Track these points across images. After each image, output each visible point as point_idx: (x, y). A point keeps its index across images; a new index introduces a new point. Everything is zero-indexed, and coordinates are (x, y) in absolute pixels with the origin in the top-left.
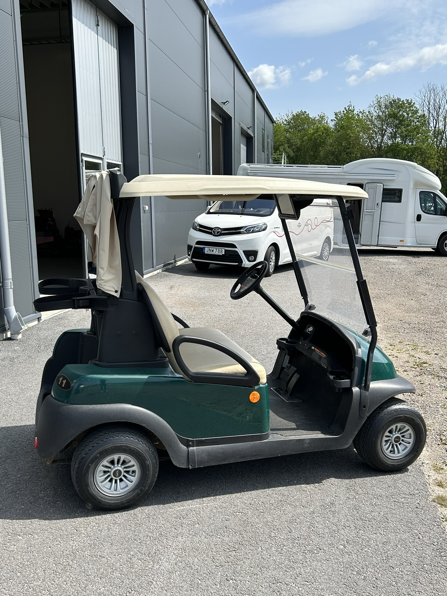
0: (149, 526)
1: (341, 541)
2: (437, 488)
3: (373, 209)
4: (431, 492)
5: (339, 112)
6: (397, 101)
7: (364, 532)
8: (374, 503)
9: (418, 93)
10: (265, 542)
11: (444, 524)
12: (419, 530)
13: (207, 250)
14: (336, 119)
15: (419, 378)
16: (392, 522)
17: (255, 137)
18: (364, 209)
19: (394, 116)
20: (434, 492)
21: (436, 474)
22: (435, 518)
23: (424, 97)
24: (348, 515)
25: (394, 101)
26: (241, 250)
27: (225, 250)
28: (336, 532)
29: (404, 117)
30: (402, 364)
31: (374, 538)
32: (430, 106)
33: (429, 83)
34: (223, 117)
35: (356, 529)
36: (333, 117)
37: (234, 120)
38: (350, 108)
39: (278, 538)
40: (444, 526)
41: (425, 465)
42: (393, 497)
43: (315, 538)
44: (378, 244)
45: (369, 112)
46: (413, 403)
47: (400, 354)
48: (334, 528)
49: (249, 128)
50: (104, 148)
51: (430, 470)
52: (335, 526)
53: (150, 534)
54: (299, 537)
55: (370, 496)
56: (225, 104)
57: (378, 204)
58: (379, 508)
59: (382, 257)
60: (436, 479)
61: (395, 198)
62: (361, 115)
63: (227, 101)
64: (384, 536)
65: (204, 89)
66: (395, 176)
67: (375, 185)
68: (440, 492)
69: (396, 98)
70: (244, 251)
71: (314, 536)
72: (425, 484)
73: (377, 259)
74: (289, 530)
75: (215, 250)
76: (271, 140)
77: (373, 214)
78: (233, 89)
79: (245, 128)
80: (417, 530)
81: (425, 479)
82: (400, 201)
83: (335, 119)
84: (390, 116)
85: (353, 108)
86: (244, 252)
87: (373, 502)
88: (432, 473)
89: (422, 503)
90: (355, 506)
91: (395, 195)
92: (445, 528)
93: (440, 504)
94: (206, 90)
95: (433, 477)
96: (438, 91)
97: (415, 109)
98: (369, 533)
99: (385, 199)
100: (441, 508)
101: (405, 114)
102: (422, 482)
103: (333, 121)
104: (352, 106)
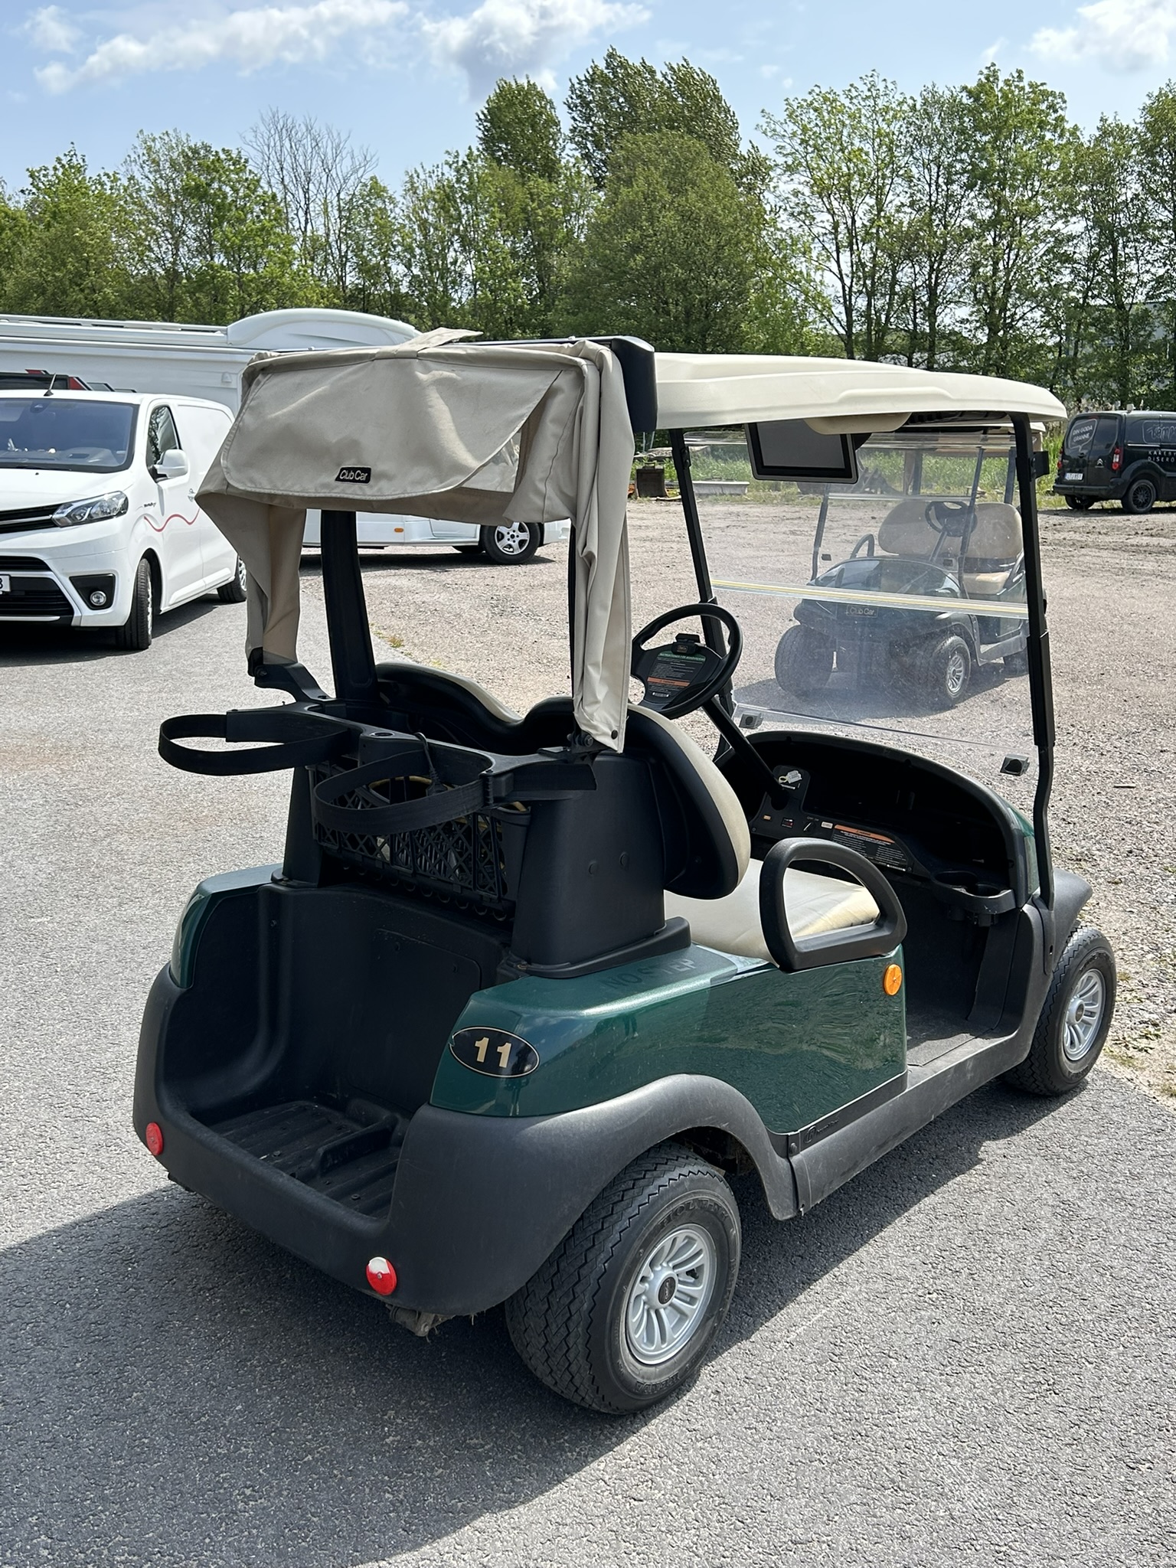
5: (41, 169)
6: (202, 152)
9: (250, 136)
14: (34, 190)
19: (198, 192)
23: (266, 148)
25: (195, 151)
26: (65, 574)
27: (11, 579)
29: (225, 197)
32: (285, 172)
33: (274, 110)
36: (27, 183)
38: (74, 161)
45: (130, 178)
62: (108, 184)
69: (199, 144)
70: (71, 579)
83: (30, 187)
84: (190, 192)
85: (81, 161)
86: (73, 580)
96: (300, 134)
97: (250, 177)
101: (228, 189)
103: (27, 192)
104: (79, 157)
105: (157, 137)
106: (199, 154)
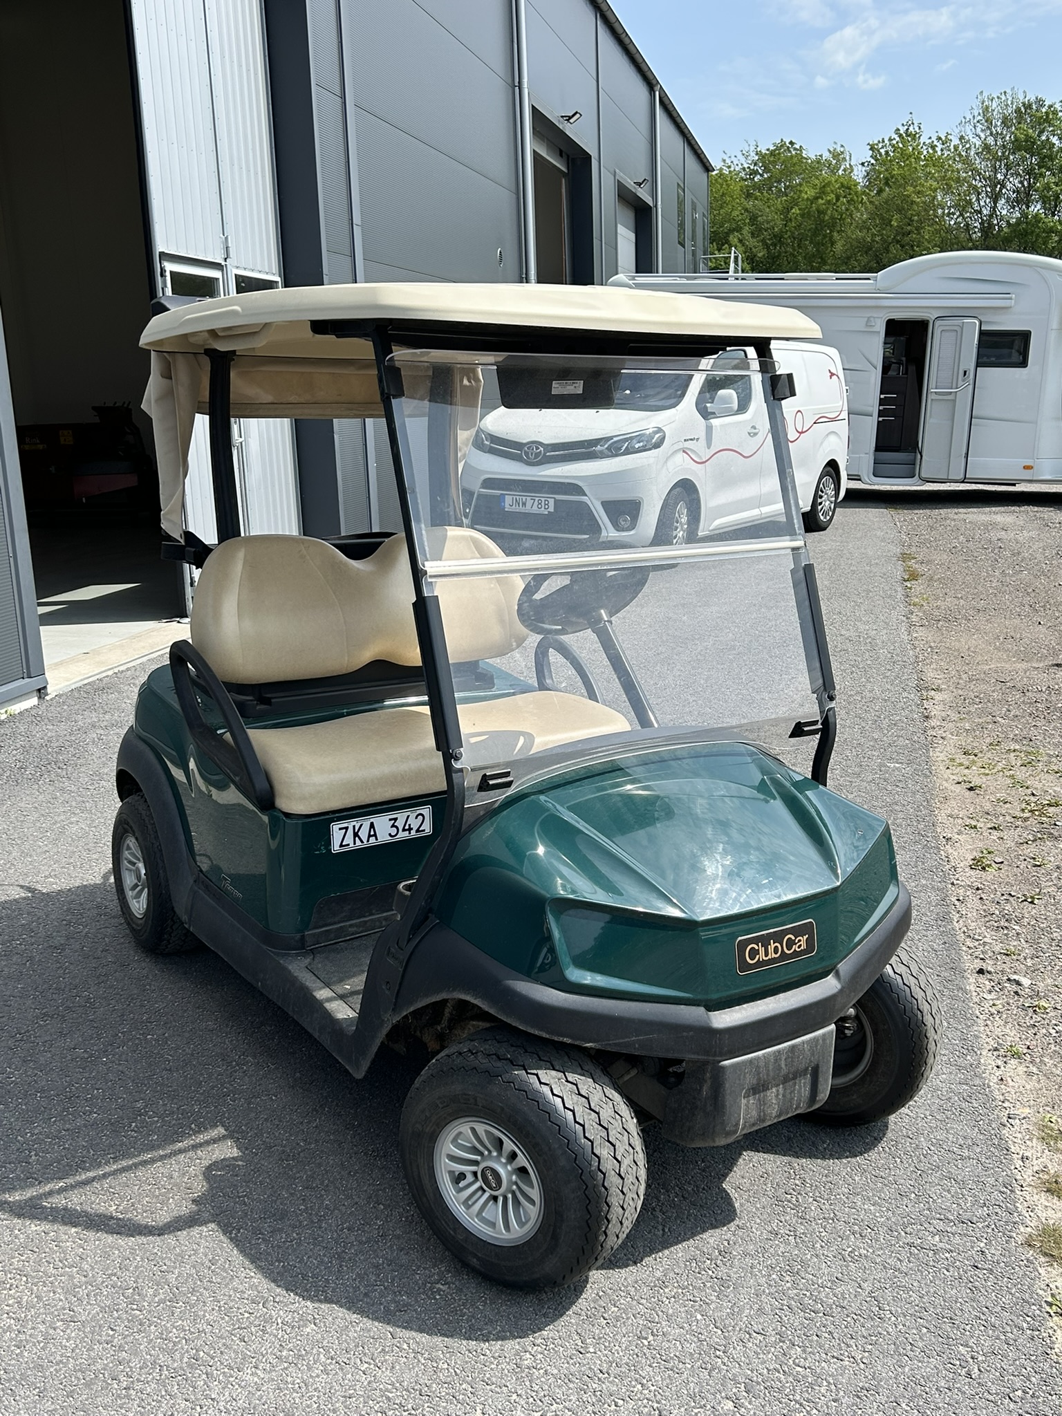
0: (167, 1328)
1: (730, 1384)
2: (1043, 1199)
3: (954, 386)
4: (1024, 1212)
5: (879, 142)
6: (1034, 106)
7: (804, 1351)
8: (850, 1249)
10: (498, 1390)
11: (1052, 1324)
12: (971, 1347)
13: (510, 502)
14: (873, 161)
15: (1030, 850)
16: (893, 1318)
17: (656, 206)
18: (930, 386)
19: (1025, 145)
20: (1032, 1214)
21: (1046, 1151)
22: (1028, 1302)
24: (764, 1291)
25: (1028, 106)
26: (597, 499)
27: (555, 501)
28: (718, 1353)
29: (1051, 147)
30: (988, 807)
31: (832, 1375)
34: (568, 156)
35: (781, 1341)
36: (867, 155)
37: (597, 163)
38: (911, 129)
39: (542, 1371)
40: (1051, 1332)
41: (1017, 1121)
42: (908, 1230)
43: (651, 1373)
44: (965, 478)
45: (961, 138)
46: (1006, 924)
47: (989, 777)
48: (717, 1337)
49: (639, 184)
50: (226, 238)
51: (1030, 1139)
52: (720, 1332)
53: (162, 1359)
54: (604, 1371)
55: (840, 1226)
56: (571, 121)
57: (965, 372)
58: (860, 1268)
59: (975, 510)
60: (1044, 1170)
61: (1010, 356)
62: (939, 147)
63: (576, 113)
64: (862, 1366)
65: (510, 81)
66: (1011, 299)
67: (958, 321)
68: (1050, 1212)
69: (1033, 99)
70: (602, 503)
71: (650, 1366)
72: (1009, 1185)
73: (962, 516)
74: (580, 1344)
75: (529, 502)
76: (704, 215)
77: (953, 398)
78: (595, 82)
79: (629, 183)
80: (967, 1346)
81: (1013, 1168)
82: (1024, 364)
83: (870, 159)
84: (1017, 146)
85: (917, 128)
86: (605, 504)
87: (844, 1247)
88: (1035, 1149)
89: (994, 1252)
90: (790, 1261)
91: (1012, 348)
92: (1054, 1338)
93: (1046, 1254)
94: (517, 84)
95: (1035, 1162)
98: (818, 1358)
99: (985, 359)
100: (1049, 1269)
101: (1054, 139)
102: (1001, 1180)
103: (866, 164)
104: (916, 125)
105: (996, 97)
106: (1031, 109)
